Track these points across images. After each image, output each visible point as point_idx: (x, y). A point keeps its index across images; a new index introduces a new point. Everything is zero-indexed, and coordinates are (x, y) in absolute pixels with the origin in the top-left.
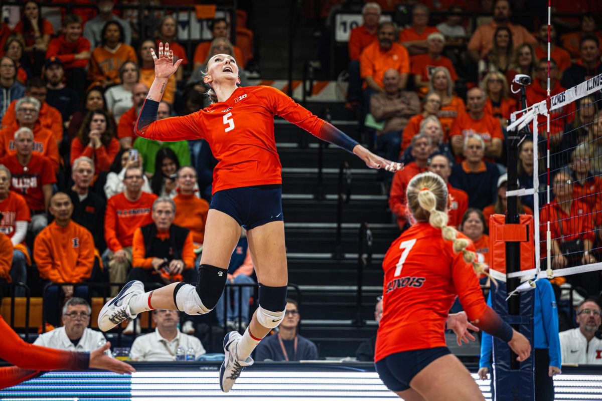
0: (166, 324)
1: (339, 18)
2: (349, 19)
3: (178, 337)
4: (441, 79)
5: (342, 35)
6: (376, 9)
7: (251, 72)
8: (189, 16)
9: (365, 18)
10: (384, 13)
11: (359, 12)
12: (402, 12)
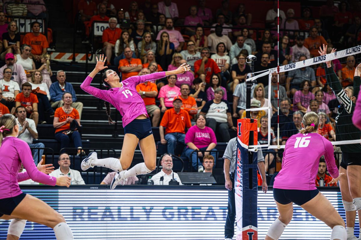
0: (65, 165)
1: (96, 25)
2: (100, 25)
3: (69, 172)
4: (151, 55)
5: (98, 33)
6: (115, 21)
7: (52, 49)
8: (25, 21)
9: (110, 25)
10: (118, 23)
11: (107, 22)
12: (125, 22)
